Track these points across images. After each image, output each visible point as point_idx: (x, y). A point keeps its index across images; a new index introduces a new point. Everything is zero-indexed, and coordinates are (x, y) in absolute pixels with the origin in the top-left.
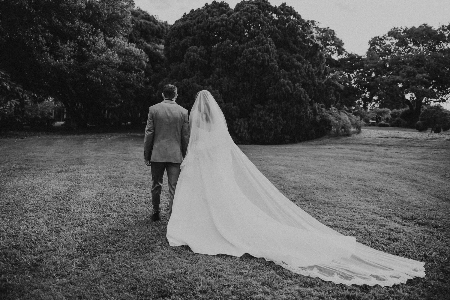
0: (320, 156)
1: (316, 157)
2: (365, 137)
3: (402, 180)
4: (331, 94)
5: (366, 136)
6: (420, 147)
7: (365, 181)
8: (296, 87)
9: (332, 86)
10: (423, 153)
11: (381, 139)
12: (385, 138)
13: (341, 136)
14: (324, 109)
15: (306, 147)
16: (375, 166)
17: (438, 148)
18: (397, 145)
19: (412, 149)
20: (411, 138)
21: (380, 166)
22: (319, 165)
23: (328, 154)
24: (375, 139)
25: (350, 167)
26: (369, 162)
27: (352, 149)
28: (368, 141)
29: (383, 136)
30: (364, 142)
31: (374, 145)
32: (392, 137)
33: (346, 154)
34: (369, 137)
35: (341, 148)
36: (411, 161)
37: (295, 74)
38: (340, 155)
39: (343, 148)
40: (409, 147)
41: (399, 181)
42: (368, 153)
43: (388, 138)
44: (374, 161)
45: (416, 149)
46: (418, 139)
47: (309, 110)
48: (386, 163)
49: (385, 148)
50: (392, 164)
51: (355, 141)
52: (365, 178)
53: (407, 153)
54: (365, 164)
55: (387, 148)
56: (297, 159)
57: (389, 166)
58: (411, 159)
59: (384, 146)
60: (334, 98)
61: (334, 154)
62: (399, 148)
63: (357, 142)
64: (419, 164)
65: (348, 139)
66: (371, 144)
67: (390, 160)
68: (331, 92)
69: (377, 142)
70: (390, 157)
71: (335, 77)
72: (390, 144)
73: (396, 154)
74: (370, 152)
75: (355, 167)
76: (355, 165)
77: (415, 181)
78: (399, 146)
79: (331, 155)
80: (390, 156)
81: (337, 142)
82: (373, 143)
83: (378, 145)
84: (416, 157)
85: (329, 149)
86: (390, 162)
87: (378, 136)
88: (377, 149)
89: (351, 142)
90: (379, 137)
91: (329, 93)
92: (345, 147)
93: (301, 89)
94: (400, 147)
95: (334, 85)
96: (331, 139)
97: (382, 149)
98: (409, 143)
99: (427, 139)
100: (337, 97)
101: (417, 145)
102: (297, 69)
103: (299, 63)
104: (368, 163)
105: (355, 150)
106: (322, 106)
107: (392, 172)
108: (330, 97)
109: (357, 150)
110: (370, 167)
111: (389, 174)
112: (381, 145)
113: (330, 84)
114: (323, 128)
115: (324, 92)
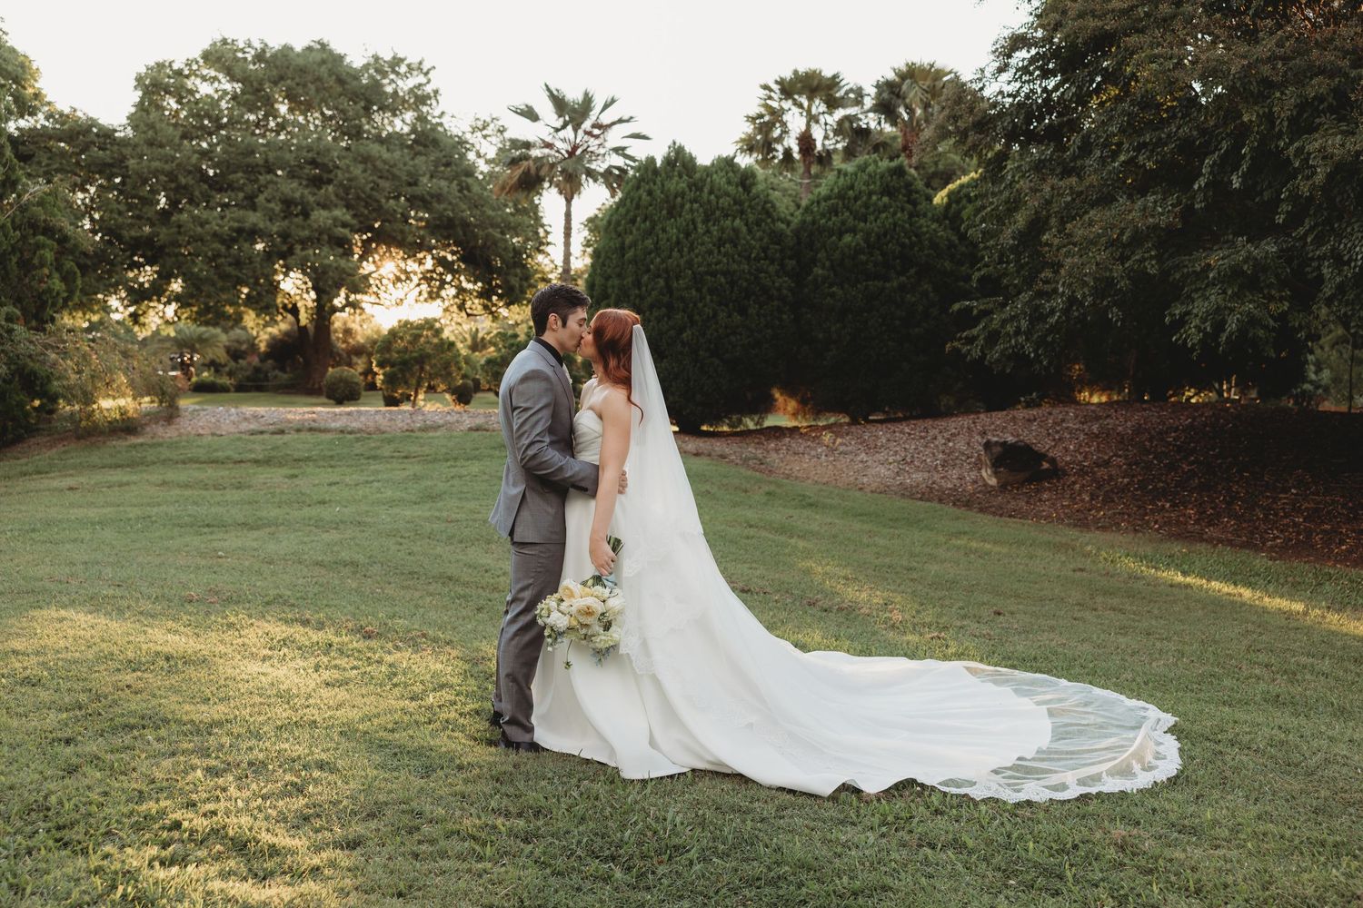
0: (48, 524)
1: (33, 530)
2: (199, 435)
3: (411, 583)
4: (42, 266)
5: (201, 431)
6: (398, 458)
7: (293, 605)
9: (43, 234)
10: (417, 478)
11: (260, 437)
12: (273, 433)
13: (102, 433)
14: (19, 328)
16: (287, 543)
17: (456, 459)
18: (324, 458)
19: (378, 467)
20: (360, 431)
21: (305, 539)
22: (73, 564)
23: (80, 513)
24: (240, 439)
25: (202, 555)
26: (258, 528)
27: (164, 483)
28: (216, 450)
29: (263, 428)
30: (201, 453)
31: (241, 462)
32: (298, 431)
33: (149, 505)
34: (213, 434)
35: (121, 485)
36: (396, 510)
38: (133, 513)
39: (128, 484)
40: (365, 462)
41: (403, 587)
42: (232, 495)
43: (282, 432)
44: (274, 523)
45: (389, 466)
46: (383, 433)
48: (319, 524)
49: (286, 471)
50: (341, 526)
51: (166, 453)
52: (284, 591)
53: (367, 482)
54: (249, 539)
55: (295, 472)
57: (334, 536)
58: (392, 503)
59: (281, 465)
60: (57, 284)
61: (104, 511)
62: (331, 467)
63: (174, 455)
64: (427, 519)
65: (135, 446)
66: (228, 458)
67: (324, 512)
68: (42, 257)
69: (251, 451)
70: (320, 503)
71: (51, 199)
72: (297, 455)
73: (334, 488)
74: (238, 488)
75: (220, 553)
76: (215, 544)
77: (450, 578)
78: (330, 460)
79: (92, 513)
80: (320, 498)
81: (95, 458)
82: (237, 457)
83: (256, 462)
84: (404, 495)
85: (71, 489)
86: (332, 522)
87: (244, 426)
88: (261, 478)
89: (151, 455)
90: (253, 433)
91: (36, 261)
92: (134, 478)
94: (332, 463)
95: (49, 231)
96: (60, 448)
97: (276, 475)
98: (358, 448)
99: (412, 431)
100: (67, 278)
101: (387, 454)
104: (256, 534)
105: (179, 486)
106: (7, 314)
107: (361, 558)
108: (41, 281)
109: (186, 486)
110: (271, 547)
111: (354, 564)
112: (267, 462)
113: (34, 226)
114: (21, 405)
115: (14, 260)
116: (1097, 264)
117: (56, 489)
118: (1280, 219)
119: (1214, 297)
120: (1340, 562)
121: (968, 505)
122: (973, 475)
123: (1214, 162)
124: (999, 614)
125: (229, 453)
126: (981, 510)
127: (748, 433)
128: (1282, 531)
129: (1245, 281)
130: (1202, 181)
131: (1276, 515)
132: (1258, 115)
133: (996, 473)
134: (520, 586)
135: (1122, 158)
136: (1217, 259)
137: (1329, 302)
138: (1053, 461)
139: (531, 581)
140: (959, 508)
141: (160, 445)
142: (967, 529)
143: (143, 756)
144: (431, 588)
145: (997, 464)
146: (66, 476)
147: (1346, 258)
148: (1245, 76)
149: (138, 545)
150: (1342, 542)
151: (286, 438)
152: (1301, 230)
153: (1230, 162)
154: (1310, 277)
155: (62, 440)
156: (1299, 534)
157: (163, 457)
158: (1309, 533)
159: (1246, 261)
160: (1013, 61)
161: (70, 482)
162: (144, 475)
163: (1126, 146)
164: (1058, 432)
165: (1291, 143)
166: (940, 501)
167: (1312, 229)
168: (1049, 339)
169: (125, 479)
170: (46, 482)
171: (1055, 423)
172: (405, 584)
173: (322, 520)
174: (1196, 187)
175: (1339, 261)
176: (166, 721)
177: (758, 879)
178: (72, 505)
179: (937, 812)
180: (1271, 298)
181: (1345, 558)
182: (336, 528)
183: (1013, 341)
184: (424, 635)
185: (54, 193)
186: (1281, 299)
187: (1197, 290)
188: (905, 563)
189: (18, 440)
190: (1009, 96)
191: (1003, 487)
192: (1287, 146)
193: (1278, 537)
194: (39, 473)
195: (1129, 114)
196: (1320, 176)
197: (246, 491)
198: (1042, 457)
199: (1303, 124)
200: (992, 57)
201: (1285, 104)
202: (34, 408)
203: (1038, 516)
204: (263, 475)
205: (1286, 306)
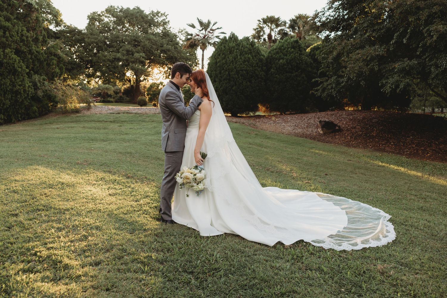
0: (47, 138)
1: (42, 140)
2: (96, 114)
3: (146, 160)
4: (53, 65)
5: (97, 113)
6: (151, 121)
7: (109, 166)
8: (7, 54)
9: (54, 56)
10: (155, 127)
11: (113, 115)
12: (117, 114)
13: (69, 113)
14: (46, 83)
15: (27, 128)
16: (113, 146)
18: (130, 121)
19: (144, 124)
20: (141, 113)
21: (119, 145)
22: (48, 151)
23: (57, 135)
24: (107, 115)
25: (87, 149)
26: (106, 141)
27: (84, 127)
28: (100, 118)
29: (114, 112)
30: (96, 119)
32: (124, 113)
33: (78, 133)
34: (100, 114)
36: (147, 137)
37: (4, 37)
38: (72, 136)
39: (73, 127)
40: (141, 122)
41: (144, 161)
42: (102, 131)
44: (112, 140)
45: (147, 124)
46: (147, 114)
47: (28, 83)
48: (124, 140)
49: (119, 124)
50: (130, 141)
51: (86, 119)
52: (107, 161)
53: (141, 128)
54: (102, 145)
55: (121, 125)
56: (16, 144)
57: (128, 144)
58: (146, 135)
59: (118, 123)
60: (57, 70)
61: (65, 135)
62: (132, 124)
63: (88, 119)
64: (155, 140)
65: (78, 116)
66: (103, 120)
67: (126, 137)
68: (53, 63)
69: (110, 119)
70: (126, 134)
71: (56, 46)
72: (122, 120)
73: (131, 130)
74: (104, 129)
75: (92, 149)
76: (92, 146)
77: (158, 158)
78: (131, 122)
79: (61, 135)
80: (126, 132)
81: (66, 119)
82: (106, 120)
83: (111, 122)
84: (150, 132)
85: (57, 128)
86: (128, 140)
87: (109, 111)
88: (111, 126)
89: (82, 119)
90: (111, 113)
91: (51, 64)
92: (76, 125)
93: (14, 56)
94: (132, 122)
95: (56, 55)
96: (58, 116)
97: (115, 126)
98: (140, 118)
99: (155, 114)
100: (61, 69)
101: (147, 120)
102: (6, 31)
103: (8, 24)
104: (105, 143)
105: (88, 128)
106: (43, 78)
107: (133, 151)
108: (53, 69)
109: (90, 128)
110: (108, 147)
111: (131, 153)
112: (114, 122)
113: (51, 54)
114: (47, 104)
115: (45, 63)
116: (359, 67)
117: (53, 128)
118: (418, 53)
119: (396, 77)
120: (428, 159)
121: (314, 139)
122: (316, 130)
123: (398, 35)
124: (327, 175)
125: (104, 119)
126: (318, 141)
127: (251, 117)
128: (409, 149)
129: (406, 72)
130: (394, 41)
131: (407, 144)
132: (414, 19)
133: (322, 130)
134: (167, 167)
135: (368, 34)
136: (397, 65)
137: (433, 79)
138: (339, 127)
139: (170, 166)
140: (312, 140)
141: (85, 116)
142: (314, 146)
143: (37, 222)
144: (152, 162)
145: (323, 127)
146: (57, 124)
147: (439, 65)
148: (411, 6)
149: (70, 146)
150: (428, 153)
151: (120, 115)
152: (425, 57)
153: (402, 35)
154: (427, 71)
155: (58, 114)
156: (414, 150)
157: (85, 120)
158: (417, 150)
159: (407, 66)
160: (334, 6)
161: (58, 126)
162: (79, 125)
163: (369, 31)
164: (340, 118)
165: (425, 28)
166: (306, 138)
167: (428, 56)
168: (341, 90)
169: (73, 126)
170: (52, 126)
171: (339, 116)
172: (145, 160)
173: (125, 139)
174: (392, 43)
175: (437, 66)
176: (51, 208)
177: (246, 285)
178: (56, 133)
179: (312, 254)
180: (414, 78)
181: (429, 158)
182: (129, 142)
183: (330, 91)
184: (146, 178)
185: (57, 44)
186: (418, 78)
187: (390, 75)
188: (296, 157)
189: (46, 114)
190: (332, 16)
191: (324, 134)
192: (423, 29)
193: (408, 151)
194: (51, 123)
195: (371, 20)
196: (435, 38)
197: (107, 130)
198: (336, 125)
199: (429, 21)
200: (327, 5)
201: (424, 15)
202: (51, 105)
203: (335, 143)
204: (112, 126)
205: (419, 80)
